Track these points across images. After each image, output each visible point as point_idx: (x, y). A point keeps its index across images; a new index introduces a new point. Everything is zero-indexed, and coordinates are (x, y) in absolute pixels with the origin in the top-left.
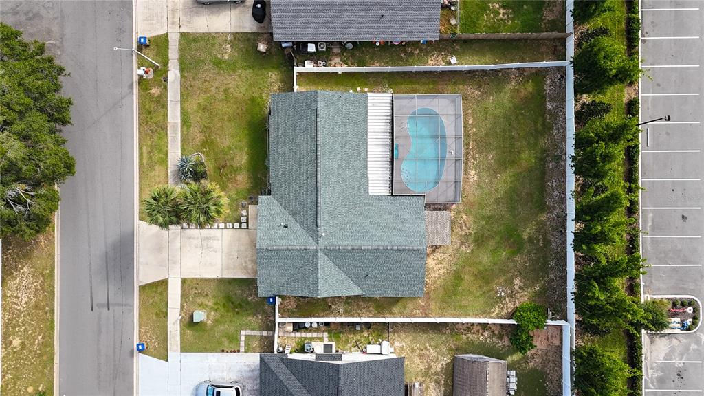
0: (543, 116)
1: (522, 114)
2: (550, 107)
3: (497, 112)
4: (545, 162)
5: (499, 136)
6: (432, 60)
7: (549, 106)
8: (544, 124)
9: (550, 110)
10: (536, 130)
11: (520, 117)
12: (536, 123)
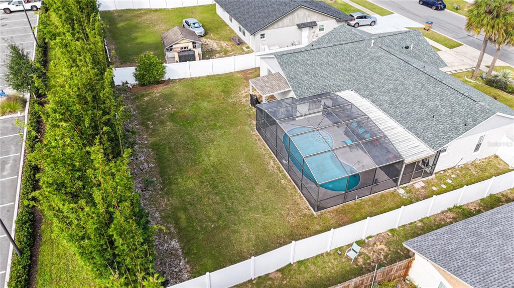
0: (180, 230)
1: (213, 222)
2: (173, 243)
3: (251, 215)
4: (164, 182)
5: (236, 191)
6: (382, 249)
7: (175, 244)
8: (177, 221)
9: (171, 239)
10: (185, 210)
11: (215, 218)
12: (189, 219)
